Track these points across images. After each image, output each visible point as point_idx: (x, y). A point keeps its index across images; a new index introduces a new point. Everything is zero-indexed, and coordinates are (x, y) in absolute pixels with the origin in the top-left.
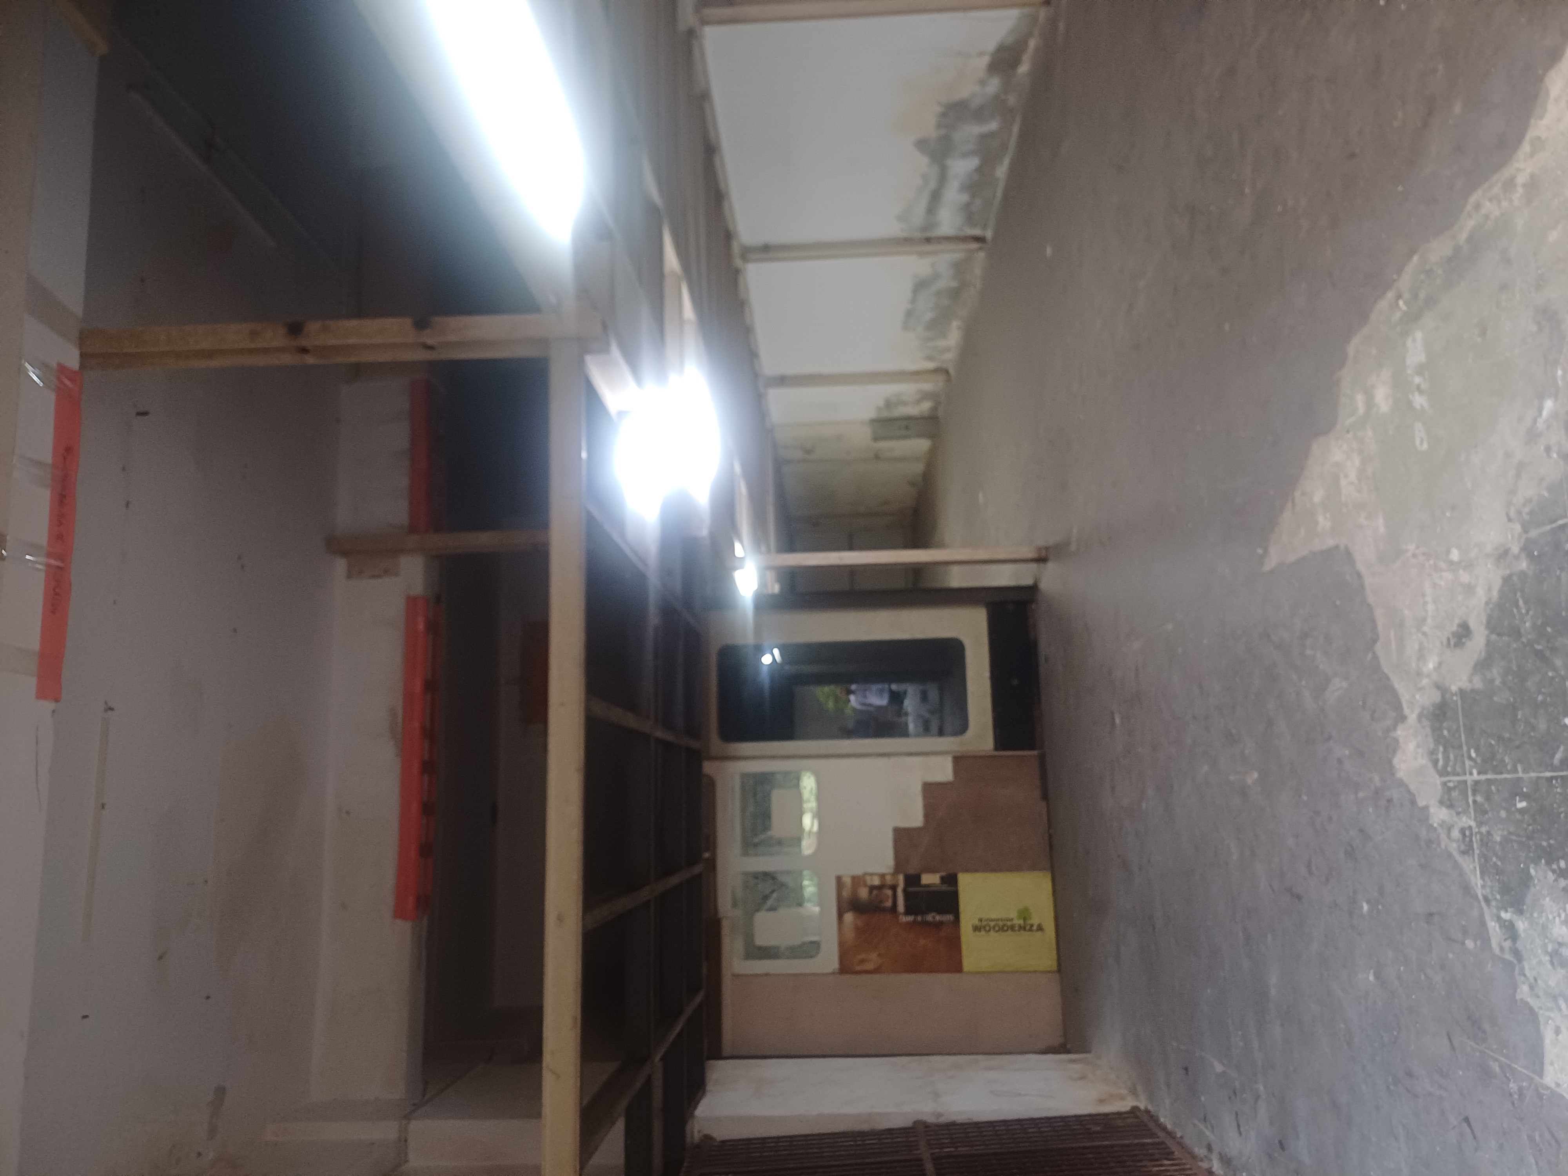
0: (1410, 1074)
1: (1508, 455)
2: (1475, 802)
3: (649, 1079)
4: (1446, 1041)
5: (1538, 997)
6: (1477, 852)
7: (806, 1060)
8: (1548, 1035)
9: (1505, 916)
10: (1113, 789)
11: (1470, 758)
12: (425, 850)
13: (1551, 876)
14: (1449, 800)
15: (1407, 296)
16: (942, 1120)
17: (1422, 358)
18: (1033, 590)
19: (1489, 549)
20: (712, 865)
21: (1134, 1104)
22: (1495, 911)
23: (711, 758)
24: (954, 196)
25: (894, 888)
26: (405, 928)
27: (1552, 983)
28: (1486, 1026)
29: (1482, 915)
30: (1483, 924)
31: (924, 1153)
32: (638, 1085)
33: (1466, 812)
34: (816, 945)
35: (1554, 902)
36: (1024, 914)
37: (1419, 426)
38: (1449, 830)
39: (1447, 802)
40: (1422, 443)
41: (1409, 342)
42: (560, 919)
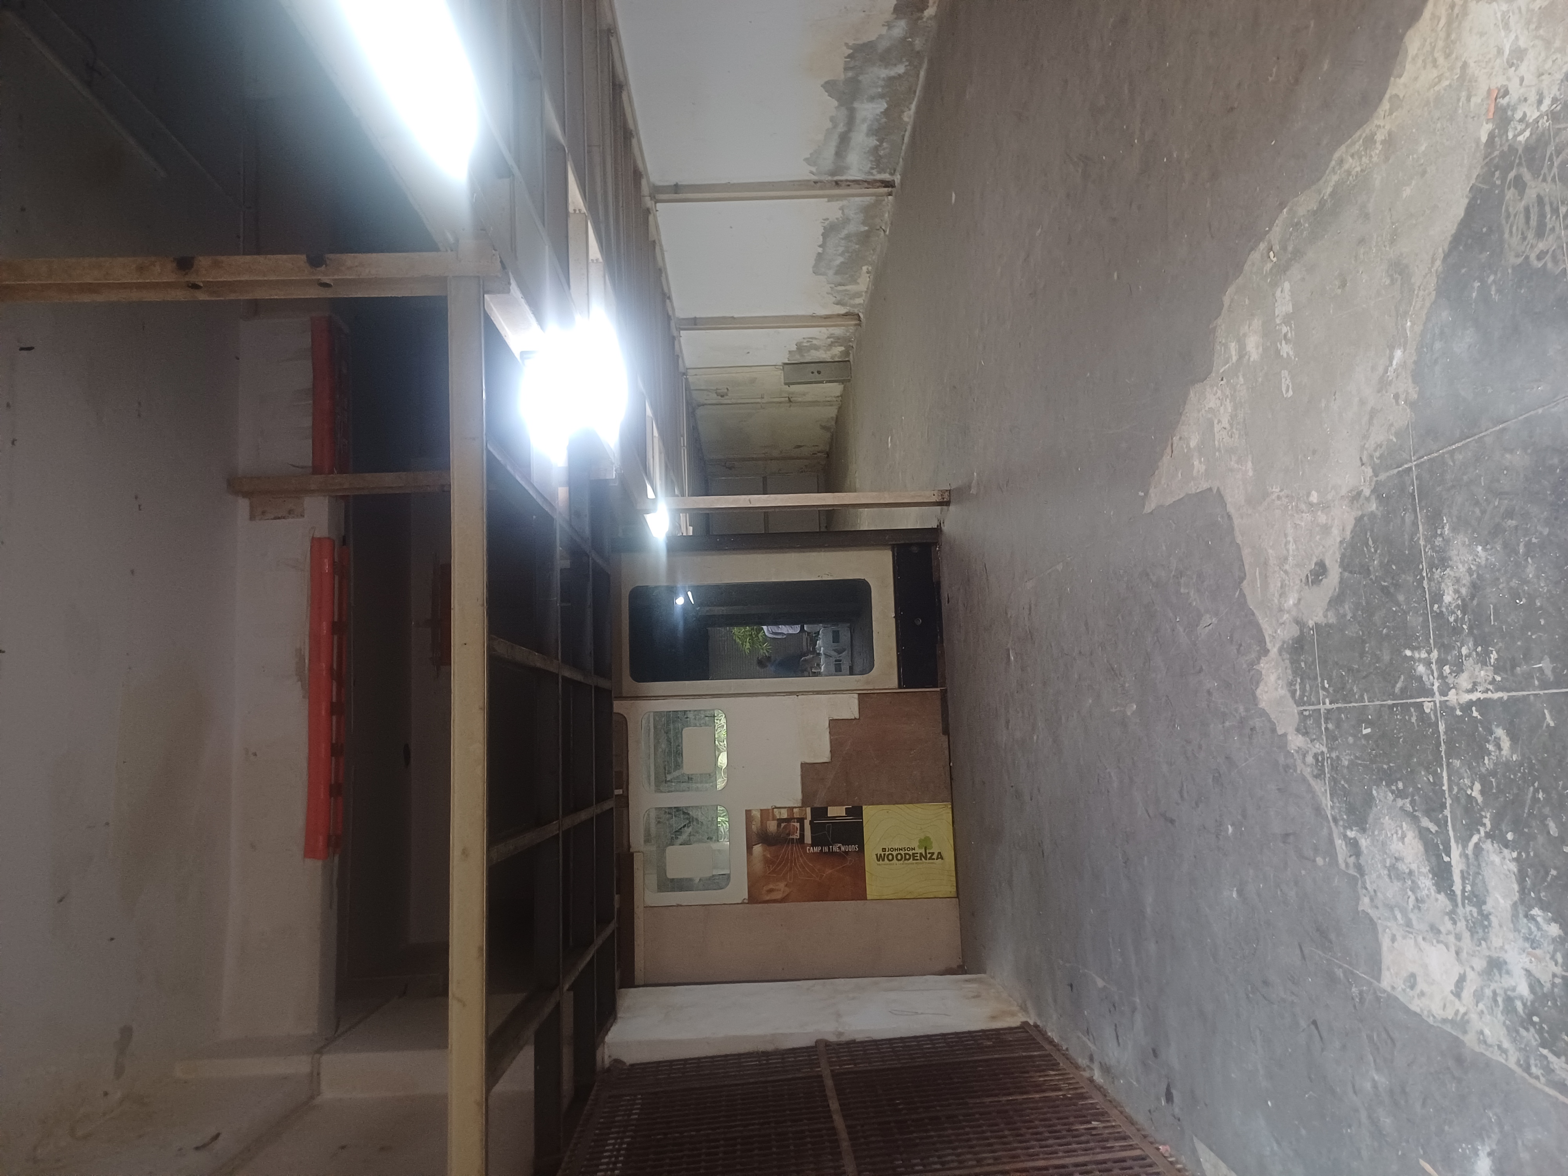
0: (1266, 983)
1: (1362, 402)
2: (1327, 729)
3: (558, 1006)
4: (1298, 951)
5: (1377, 908)
6: (1328, 775)
7: (714, 986)
8: (1385, 942)
9: (1351, 834)
10: (1008, 722)
11: (1324, 688)
12: (335, 790)
13: (1390, 796)
14: (1305, 728)
15: (1276, 248)
16: (844, 1039)
17: (1290, 309)
18: (937, 531)
19: (1344, 492)
20: (624, 801)
21: (1024, 1019)
22: (1342, 829)
23: (621, 697)
24: (862, 139)
25: (801, 821)
26: (315, 866)
27: (1389, 894)
28: (1333, 936)
29: (1330, 834)
30: (1331, 842)
31: (825, 1070)
32: (548, 1010)
33: (1319, 738)
34: (727, 877)
35: (1392, 820)
36: (925, 843)
37: (1285, 373)
38: (1304, 756)
39: (1303, 730)
40: (1287, 391)
41: (1278, 293)
42: (465, 853)
